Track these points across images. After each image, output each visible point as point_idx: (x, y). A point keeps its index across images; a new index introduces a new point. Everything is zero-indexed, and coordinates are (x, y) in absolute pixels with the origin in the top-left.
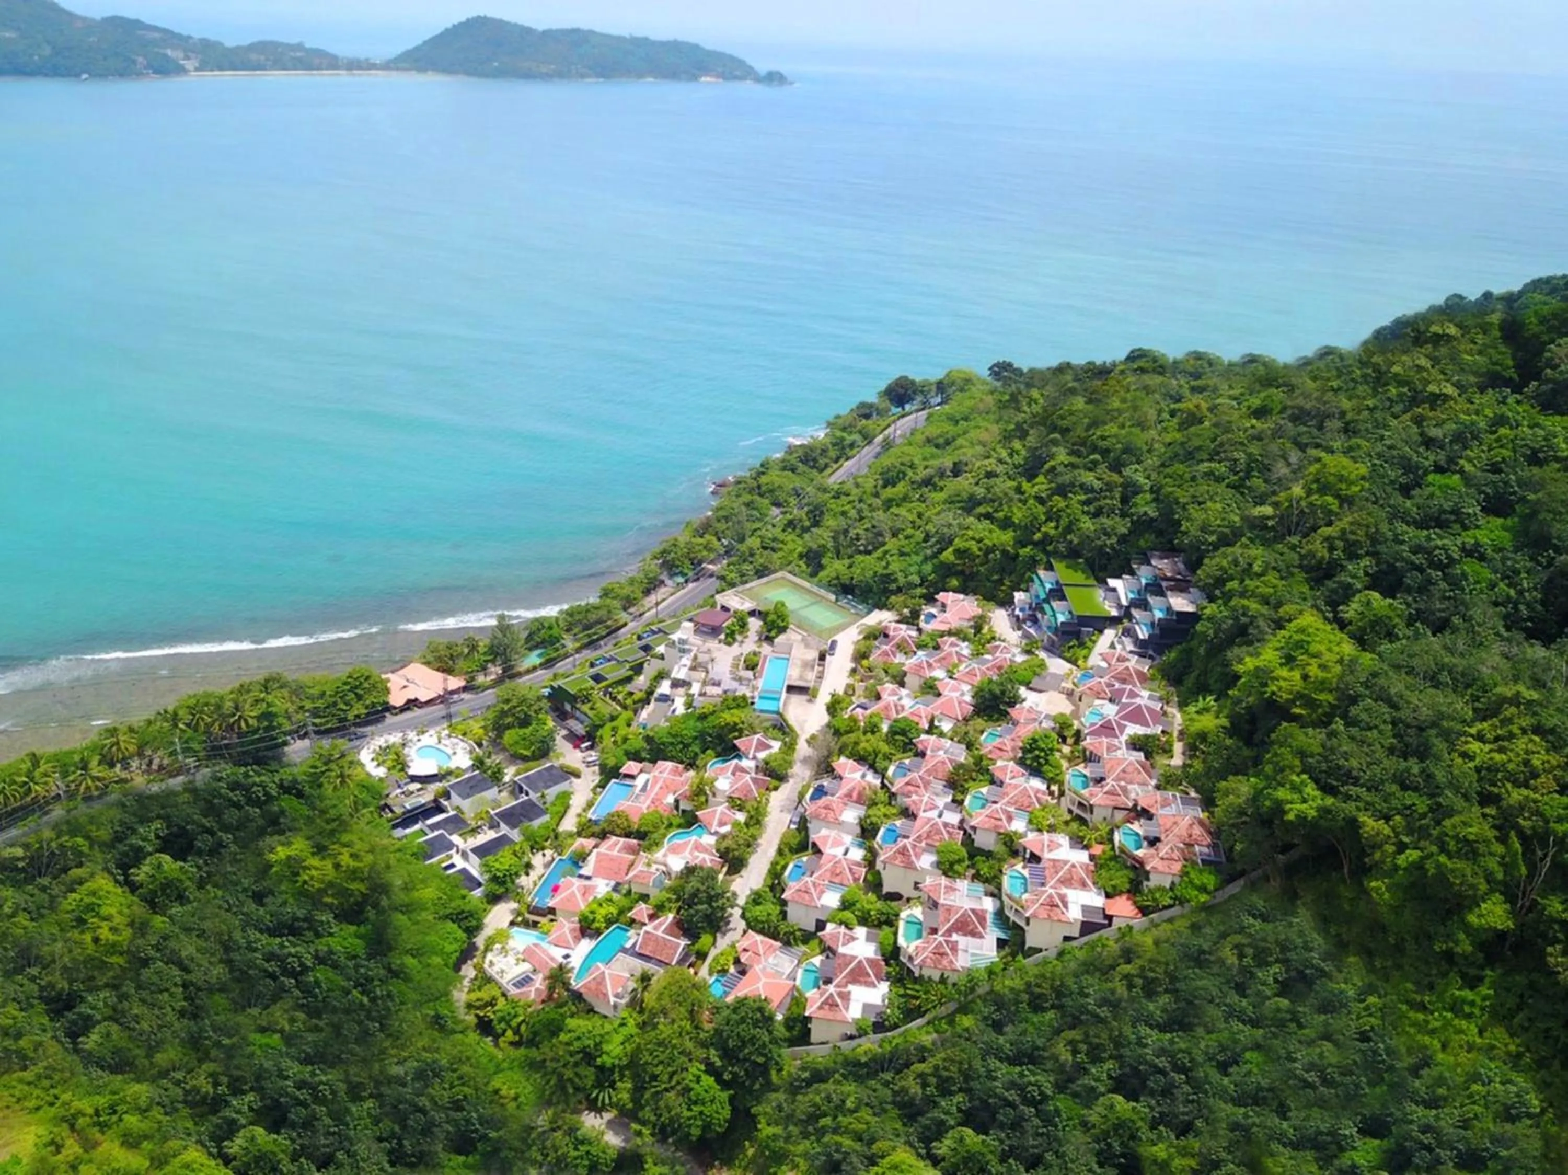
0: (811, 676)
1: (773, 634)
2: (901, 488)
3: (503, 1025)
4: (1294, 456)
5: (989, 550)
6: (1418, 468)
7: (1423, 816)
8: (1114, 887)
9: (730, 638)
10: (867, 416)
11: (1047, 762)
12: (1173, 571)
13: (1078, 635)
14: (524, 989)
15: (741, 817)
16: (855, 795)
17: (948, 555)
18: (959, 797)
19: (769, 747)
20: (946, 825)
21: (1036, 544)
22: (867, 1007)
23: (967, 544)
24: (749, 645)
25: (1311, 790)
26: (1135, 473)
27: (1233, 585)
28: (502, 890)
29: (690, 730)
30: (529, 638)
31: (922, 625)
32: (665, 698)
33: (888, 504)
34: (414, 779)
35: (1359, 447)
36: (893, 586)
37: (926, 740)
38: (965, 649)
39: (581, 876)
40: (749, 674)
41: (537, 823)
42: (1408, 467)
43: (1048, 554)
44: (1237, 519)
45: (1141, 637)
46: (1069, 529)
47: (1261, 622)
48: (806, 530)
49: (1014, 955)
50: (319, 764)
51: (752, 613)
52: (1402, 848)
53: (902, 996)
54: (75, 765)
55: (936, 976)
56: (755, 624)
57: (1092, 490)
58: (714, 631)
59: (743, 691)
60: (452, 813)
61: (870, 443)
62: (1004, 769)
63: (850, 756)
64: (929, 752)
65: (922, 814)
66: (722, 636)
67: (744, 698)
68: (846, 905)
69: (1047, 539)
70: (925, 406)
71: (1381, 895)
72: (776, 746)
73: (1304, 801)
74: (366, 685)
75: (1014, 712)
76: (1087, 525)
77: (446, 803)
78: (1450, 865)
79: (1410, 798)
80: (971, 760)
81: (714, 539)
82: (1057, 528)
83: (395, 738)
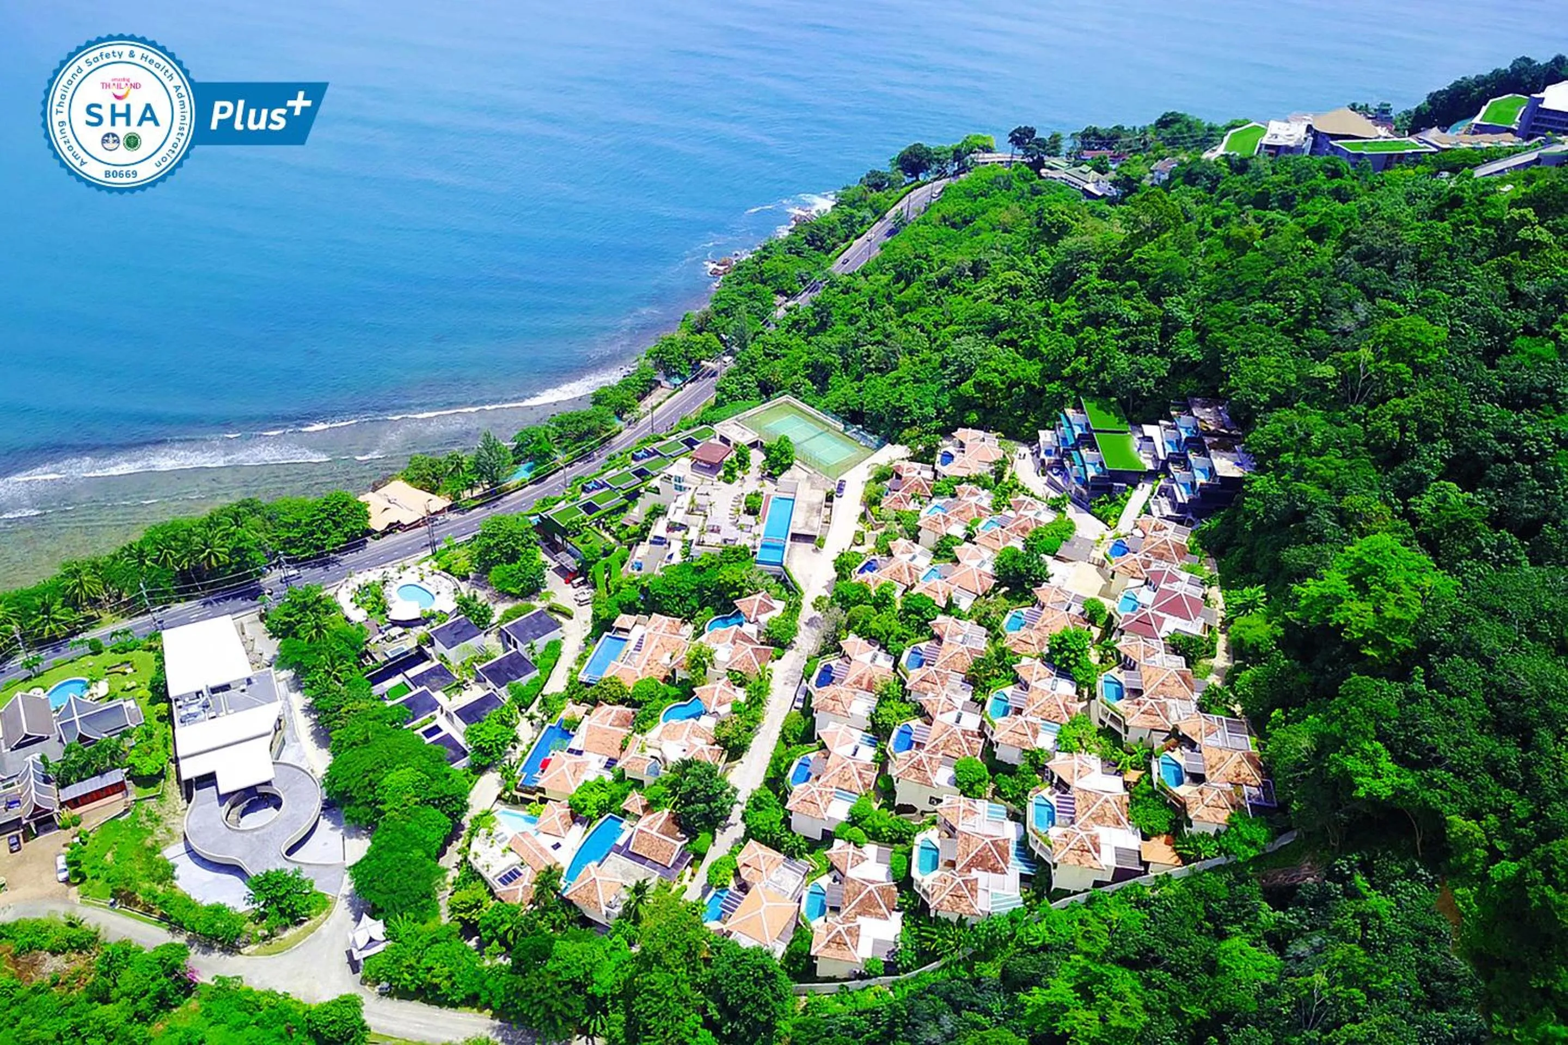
0: (816, 522)
1: (776, 472)
2: (914, 291)
3: (489, 933)
4: (1362, 309)
5: (1012, 384)
6: (1504, 329)
7: (1522, 824)
8: (1151, 828)
9: (730, 477)
10: (878, 187)
11: (1077, 662)
12: (1217, 423)
13: (1109, 490)
14: (511, 886)
15: (741, 695)
16: (865, 682)
17: (967, 388)
18: (980, 696)
19: (773, 609)
20: (965, 733)
21: (1064, 379)
22: (877, 943)
23: (989, 377)
24: (750, 482)
25: (1386, 763)
26: (1176, 306)
27: (1287, 457)
28: (488, 760)
29: (689, 581)
30: (517, 450)
31: (938, 466)
32: (659, 541)
33: (903, 308)
34: (395, 623)
35: (1436, 300)
36: (907, 420)
37: (942, 623)
38: (986, 498)
39: (571, 751)
40: (750, 519)
41: (525, 680)
42: (1492, 327)
43: (1078, 391)
44: (1293, 377)
45: (1180, 500)
46: (1102, 367)
47: (1322, 515)
48: (813, 332)
49: (1039, 898)
50: (293, 611)
51: (754, 445)
52: (1495, 856)
53: (916, 937)
54: (37, 609)
55: (954, 918)
56: (757, 457)
57: (1129, 324)
58: (713, 468)
59: (744, 540)
60: (437, 662)
61: (882, 218)
62: (1029, 668)
63: (860, 634)
64: (946, 639)
65: (938, 717)
66: (721, 473)
67: (745, 549)
68: (854, 820)
69: (1076, 373)
70: (941, 174)
71: (1468, 907)
72: (780, 606)
73: (1379, 776)
74: (344, 511)
75: (1040, 593)
76: (1122, 362)
77: (429, 651)
78: (1557, 899)
79: (1507, 795)
80: (992, 651)
81: (712, 336)
82: (1088, 363)
83: (374, 576)
